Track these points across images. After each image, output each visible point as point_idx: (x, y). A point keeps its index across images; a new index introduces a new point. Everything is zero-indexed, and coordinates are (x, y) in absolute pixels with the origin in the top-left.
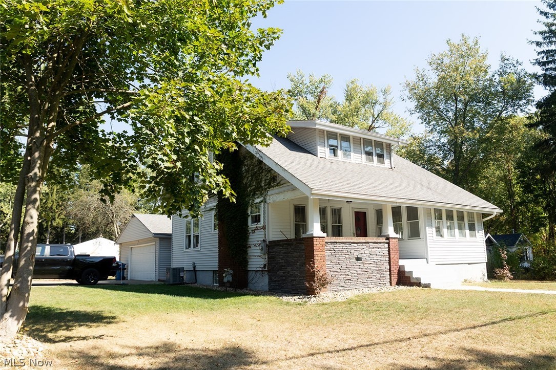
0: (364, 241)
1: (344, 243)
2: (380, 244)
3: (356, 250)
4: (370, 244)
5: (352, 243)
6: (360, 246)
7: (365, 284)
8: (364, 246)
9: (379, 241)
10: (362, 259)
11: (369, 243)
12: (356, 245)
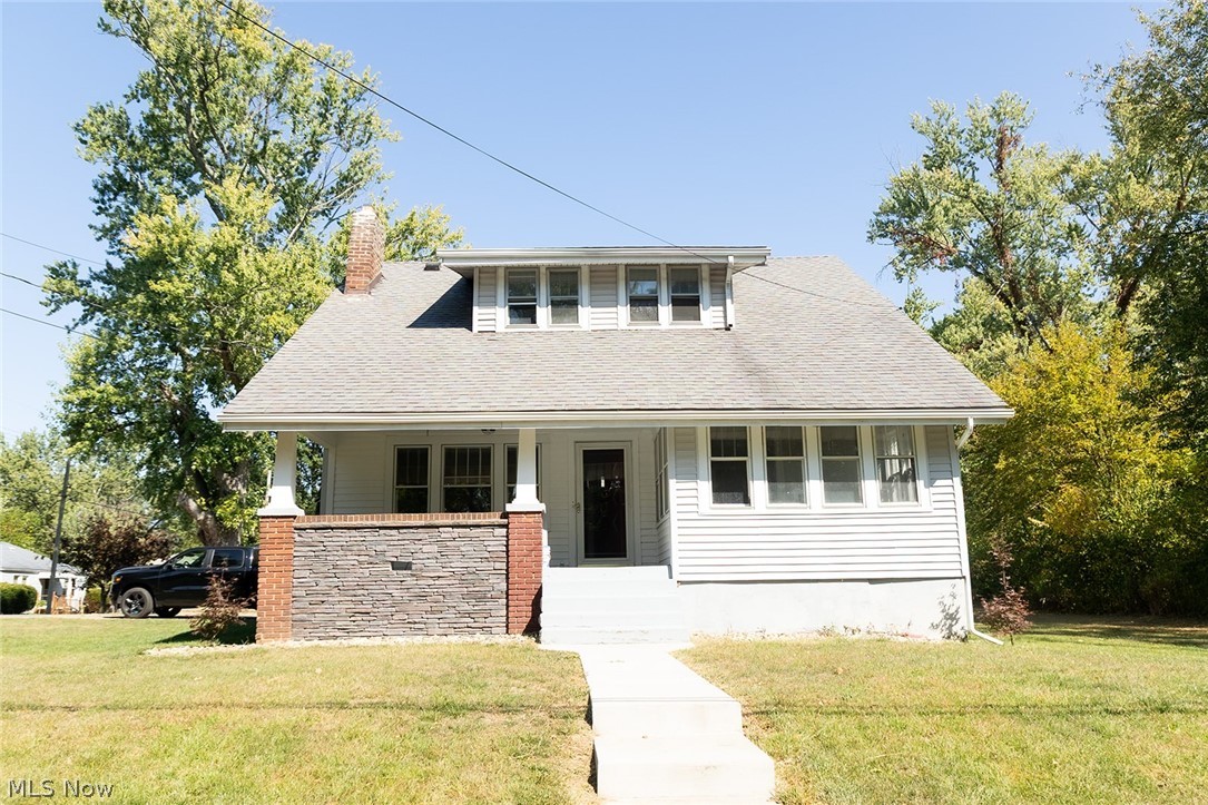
0: (423, 523)
1: (355, 528)
2: (479, 530)
3: (392, 545)
4: (441, 529)
5: (380, 528)
6: (409, 535)
7: (417, 626)
8: (422, 534)
9: (477, 521)
10: (414, 567)
11: (438, 527)
12: (394, 532)
